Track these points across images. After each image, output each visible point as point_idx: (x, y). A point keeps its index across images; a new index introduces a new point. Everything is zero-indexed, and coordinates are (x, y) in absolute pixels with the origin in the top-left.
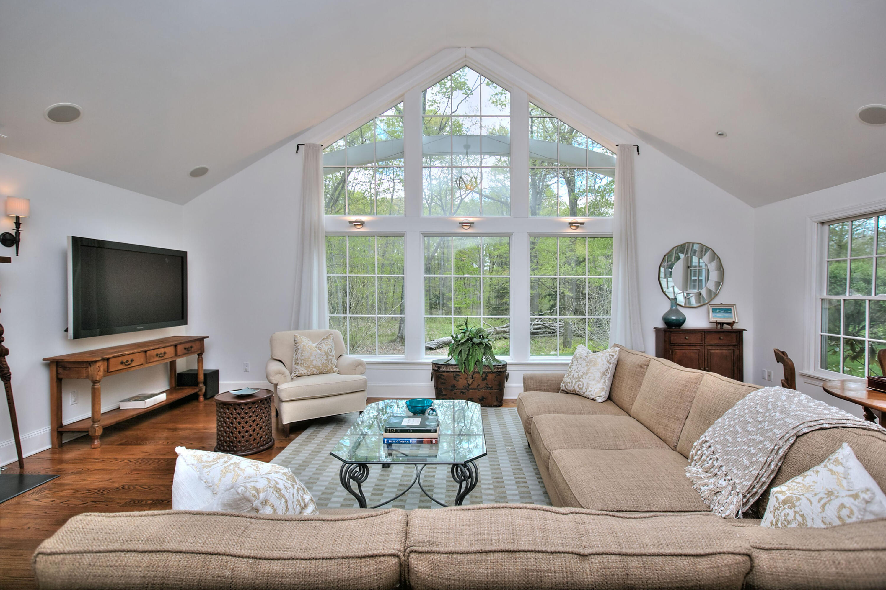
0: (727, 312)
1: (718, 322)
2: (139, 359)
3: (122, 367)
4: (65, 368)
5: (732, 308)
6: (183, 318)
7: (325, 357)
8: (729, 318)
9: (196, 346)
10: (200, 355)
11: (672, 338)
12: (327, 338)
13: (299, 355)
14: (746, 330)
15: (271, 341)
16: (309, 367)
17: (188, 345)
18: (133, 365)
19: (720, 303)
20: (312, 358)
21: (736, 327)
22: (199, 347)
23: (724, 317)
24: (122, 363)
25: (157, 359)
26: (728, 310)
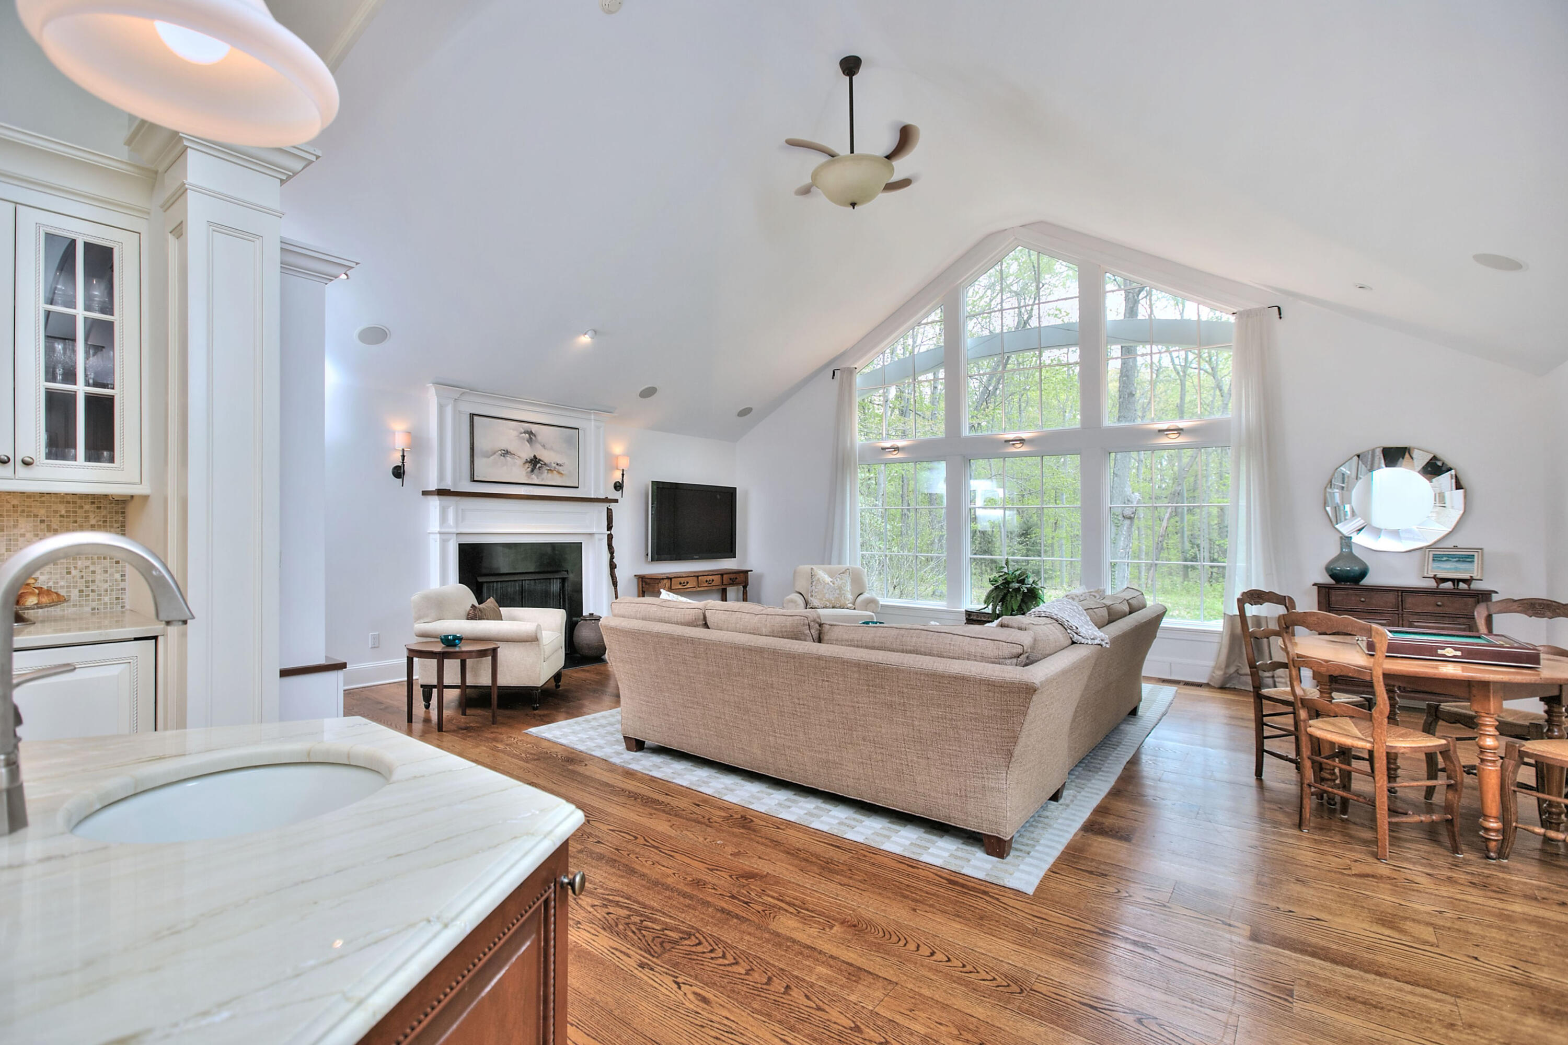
0: (1464, 561)
1: (1438, 576)
2: (692, 583)
3: (680, 587)
4: (646, 583)
5: (1476, 554)
6: (732, 552)
7: (838, 591)
8: (1466, 571)
9: (741, 578)
10: (745, 587)
11: (1333, 598)
12: (843, 573)
13: (814, 587)
14: (1496, 592)
15: (795, 572)
16: (822, 600)
17: (732, 576)
18: (688, 586)
19: (1452, 547)
20: (825, 591)
21: (1475, 586)
22: (743, 579)
23: (1456, 570)
24: (680, 583)
25: (707, 585)
26: (1467, 559)
